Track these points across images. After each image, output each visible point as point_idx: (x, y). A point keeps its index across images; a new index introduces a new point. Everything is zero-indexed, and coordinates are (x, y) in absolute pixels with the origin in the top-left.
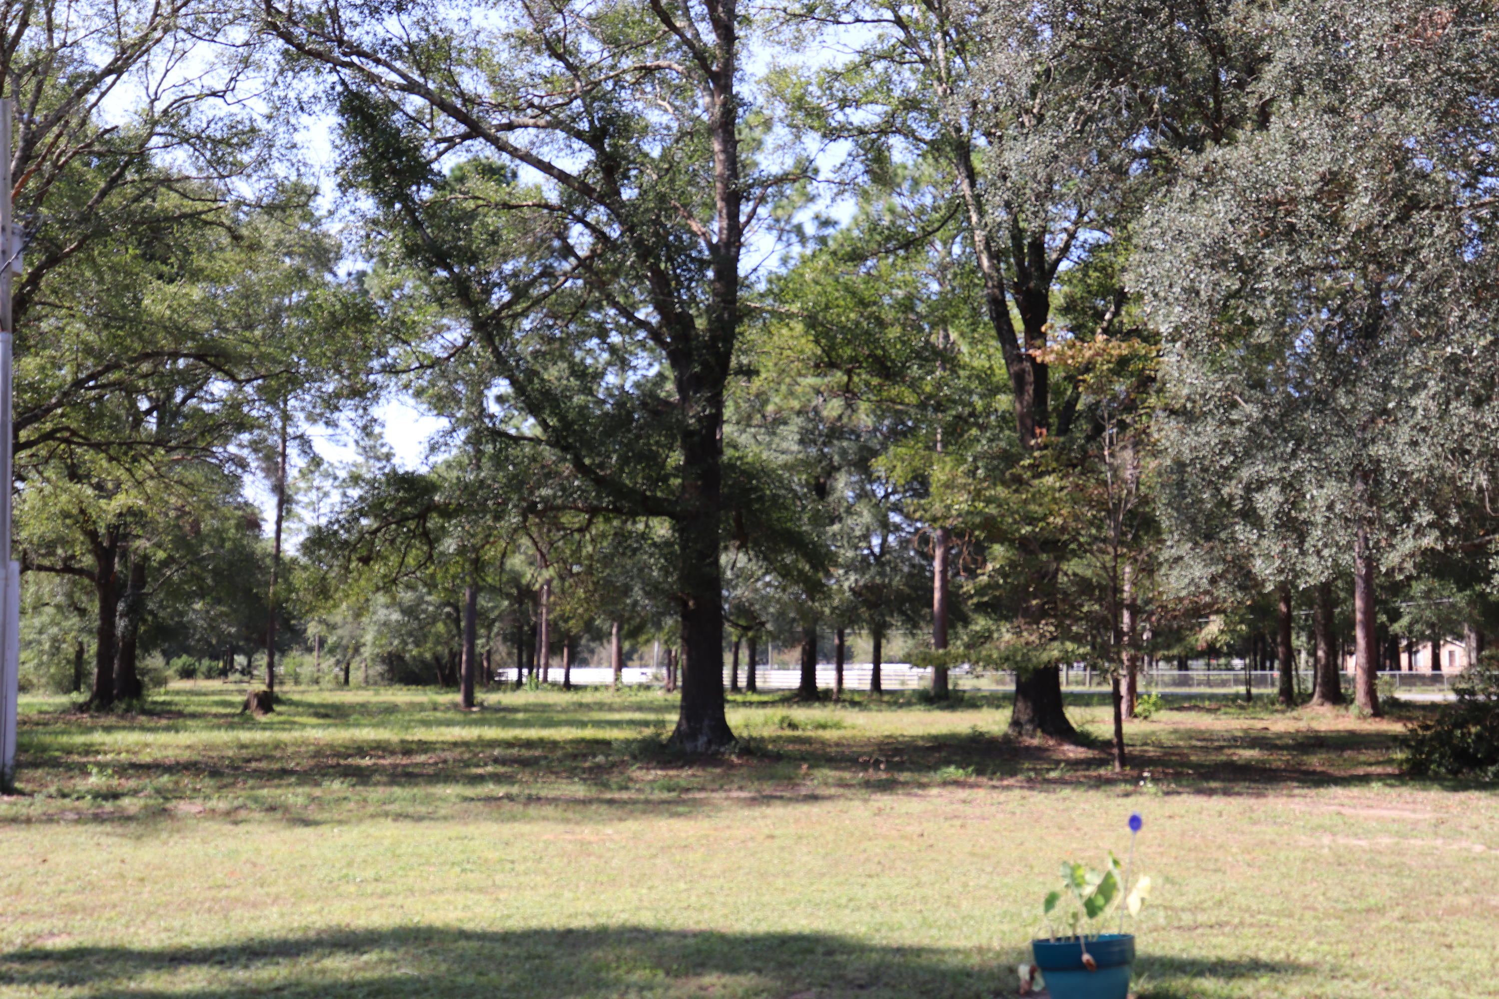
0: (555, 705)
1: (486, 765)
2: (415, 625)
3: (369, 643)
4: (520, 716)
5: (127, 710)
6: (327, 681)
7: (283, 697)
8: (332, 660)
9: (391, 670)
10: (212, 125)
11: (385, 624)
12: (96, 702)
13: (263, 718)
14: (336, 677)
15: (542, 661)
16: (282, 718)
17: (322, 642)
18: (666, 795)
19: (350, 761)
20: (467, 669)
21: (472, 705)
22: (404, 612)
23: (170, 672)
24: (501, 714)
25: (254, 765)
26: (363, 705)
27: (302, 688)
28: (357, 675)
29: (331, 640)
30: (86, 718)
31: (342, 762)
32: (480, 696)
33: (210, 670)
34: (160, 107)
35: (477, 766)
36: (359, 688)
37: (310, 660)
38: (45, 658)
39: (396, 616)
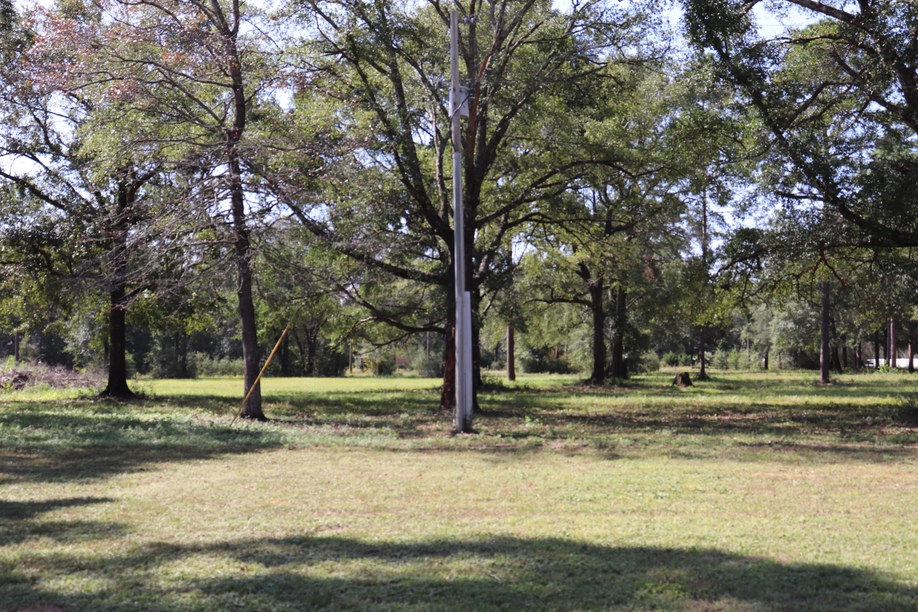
0: (886, 382)
1: (785, 421)
2: (803, 330)
3: (775, 343)
4: (854, 389)
5: (612, 384)
6: (753, 368)
7: (712, 376)
8: (757, 354)
9: (796, 360)
10: (605, 14)
11: (784, 330)
12: (594, 379)
13: (684, 389)
14: (760, 365)
15: (892, 353)
16: (696, 389)
17: (751, 342)
18: (892, 446)
19: (704, 417)
20: (824, 358)
21: (828, 381)
22: (796, 322)
23: (663, 362)
24: (843, 388)
25: (640, 418)
26: (760, 382)
27: (740, 371)
28: (773, 362)
29: (756, 341)
30: (587, 389)
31: (699, 417)
32: (834, 376)
33: (686, 360)
34: (578, 9)
35: (779, 422)
36: (773, 371)
37: (745, 353)
38: (586, 353)
39: (791, 325)
